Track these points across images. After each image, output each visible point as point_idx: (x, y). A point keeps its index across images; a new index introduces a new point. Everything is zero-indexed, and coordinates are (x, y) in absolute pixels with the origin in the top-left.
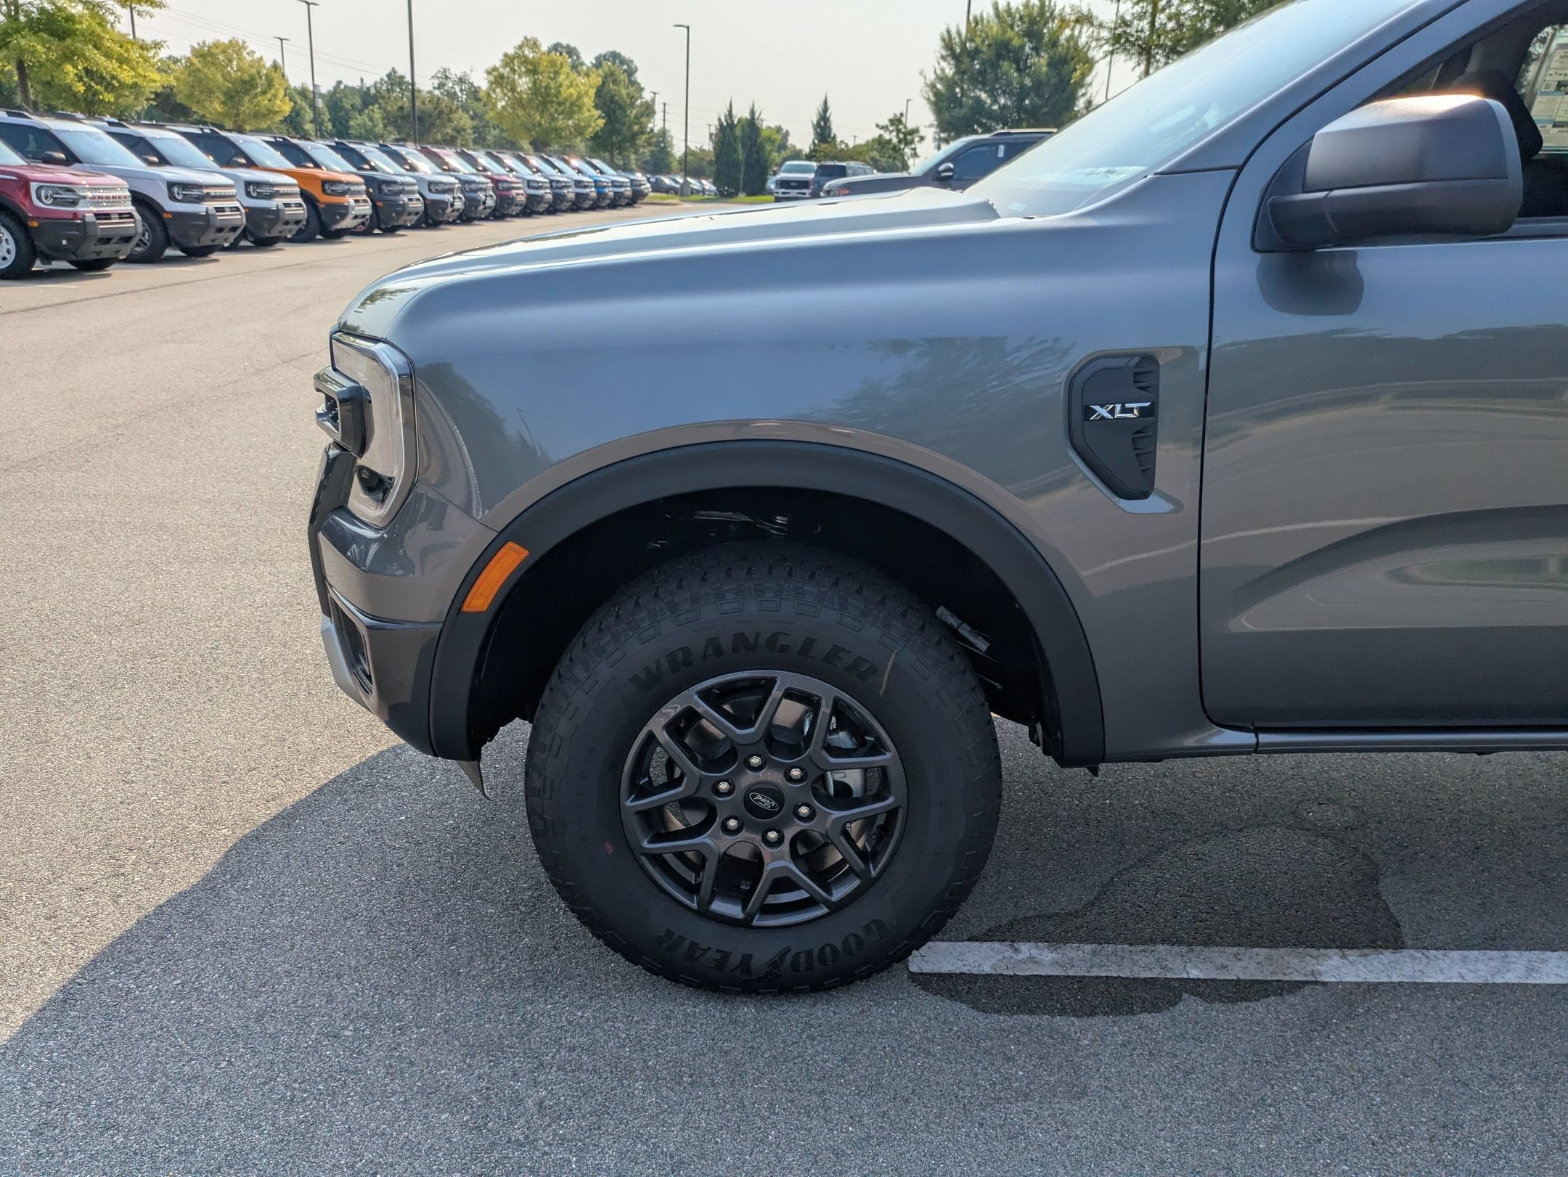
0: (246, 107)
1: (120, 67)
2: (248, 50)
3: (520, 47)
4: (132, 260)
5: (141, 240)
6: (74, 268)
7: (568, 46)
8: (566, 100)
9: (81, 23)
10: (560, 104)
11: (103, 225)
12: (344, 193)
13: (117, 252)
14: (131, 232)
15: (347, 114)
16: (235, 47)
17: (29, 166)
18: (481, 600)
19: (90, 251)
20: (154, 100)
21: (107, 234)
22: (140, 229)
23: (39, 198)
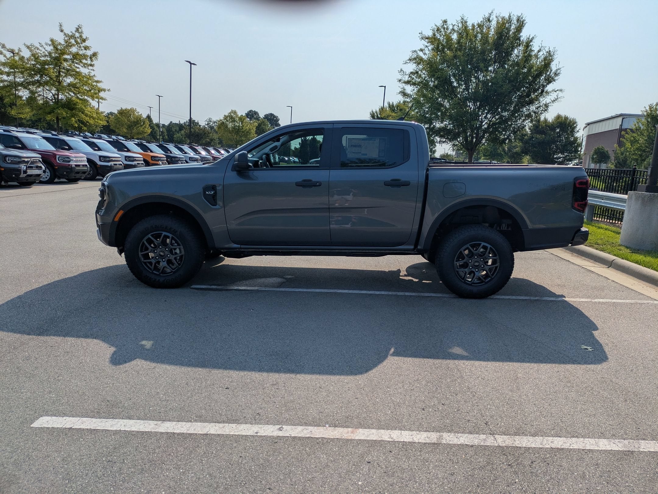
0: (135, 131)
1: (90, 119)
2: (137, 112)
3: (230, 113)
4: (86, 179)
5: (89, 173)
6: (67, 181)
7: (255, 111)
8: (245, 131)
9: (78, 105)
10: (243, 132)
11: (78, 168)
12: (158, 160)
13: (81, 176)
14: (86, 170)
15: (173, 133)
16: (132, 111)
17: (57, 150)
18: (117, 219)
19: (73, 176)
20: (102, 128)
21: (78, 171)
22: (89, 170)
23: (59, 160)
